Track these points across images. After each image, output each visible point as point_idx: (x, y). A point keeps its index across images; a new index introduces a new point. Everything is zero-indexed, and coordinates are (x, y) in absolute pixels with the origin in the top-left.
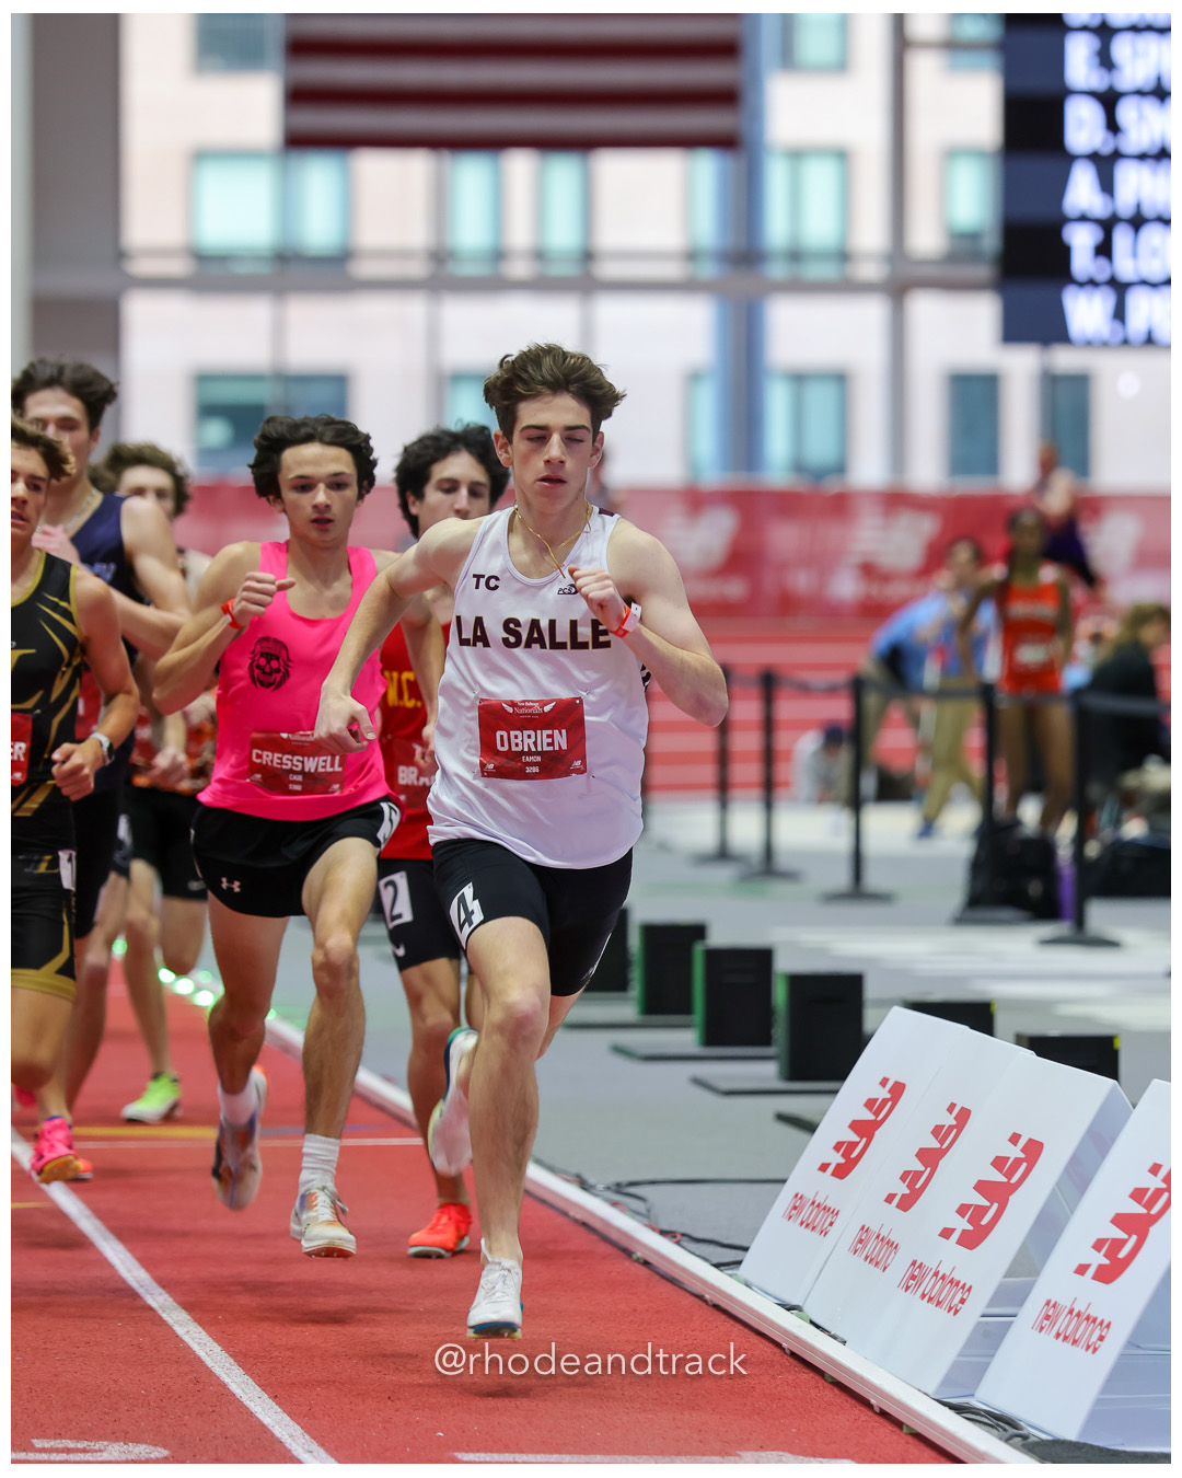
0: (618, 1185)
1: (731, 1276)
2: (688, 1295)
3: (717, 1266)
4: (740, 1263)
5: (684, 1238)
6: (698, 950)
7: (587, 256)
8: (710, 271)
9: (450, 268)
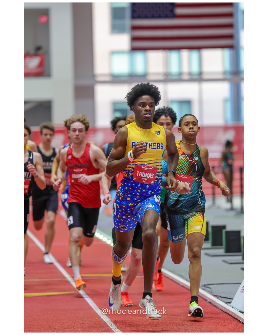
0: (205, 285)
1: (229, 305)
2: (219, 310)
3: (226, 303)
4: (231, 302)
5: (219, 297)
6: (224, 231)
7: (200, 73)
8: (228, 76)
9: (170, 77)
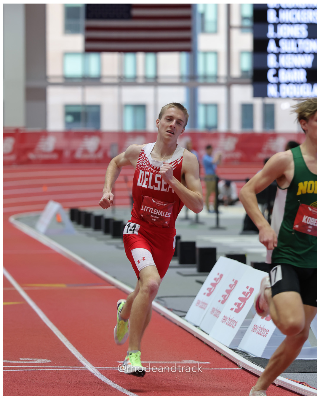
0: (158, 297)
1: (183, 319)
2: (173, 323)
3: (180, 317)
4: (185, 316)
5: (173, 310)
6: (178, 242)
7: (156, 77)
8: (185, 81)
9: (124, 80)
